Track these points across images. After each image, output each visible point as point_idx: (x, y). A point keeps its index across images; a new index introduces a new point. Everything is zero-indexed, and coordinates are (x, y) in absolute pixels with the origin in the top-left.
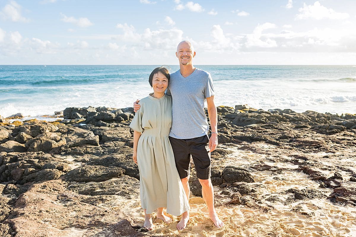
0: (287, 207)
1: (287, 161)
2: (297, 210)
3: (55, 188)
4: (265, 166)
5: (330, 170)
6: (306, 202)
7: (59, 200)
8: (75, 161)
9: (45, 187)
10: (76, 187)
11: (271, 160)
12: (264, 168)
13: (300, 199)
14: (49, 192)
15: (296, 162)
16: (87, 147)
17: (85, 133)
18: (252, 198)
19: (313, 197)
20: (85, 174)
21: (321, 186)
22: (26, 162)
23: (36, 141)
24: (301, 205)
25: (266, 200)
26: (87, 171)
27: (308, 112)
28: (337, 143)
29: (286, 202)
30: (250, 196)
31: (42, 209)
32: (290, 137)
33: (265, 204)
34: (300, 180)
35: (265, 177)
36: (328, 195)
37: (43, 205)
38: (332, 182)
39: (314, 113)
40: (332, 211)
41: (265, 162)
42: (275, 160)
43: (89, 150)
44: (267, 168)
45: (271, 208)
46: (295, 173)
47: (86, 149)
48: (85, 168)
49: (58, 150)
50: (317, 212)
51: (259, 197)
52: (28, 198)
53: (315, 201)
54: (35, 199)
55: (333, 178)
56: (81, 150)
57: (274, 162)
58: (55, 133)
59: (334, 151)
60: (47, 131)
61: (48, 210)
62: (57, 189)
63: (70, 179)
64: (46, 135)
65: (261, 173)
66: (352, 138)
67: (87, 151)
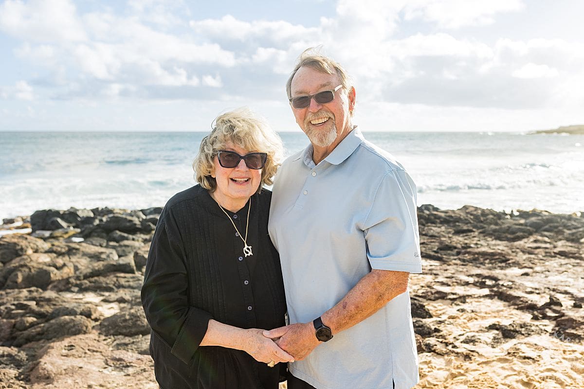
0: (497, 350)
1: (467, 284)
2: (513, 353)
3: (90, 348)
4: (438, 292)
5: (538, 294)
6: (522, 341)
7: (111, 366)
8: (105, 301)
9: (71, 347)
10: (129, 344)
11: (443, 284)
12: (437, 295)
13: (512, 338)
14: (83, 355)
15: (482, 285)
16: (117, 277)
17: (102, 253)
18: (438, 341)
19: (529, 334)
20: (137, 321)
21: (535, 318)
22: (13, 307)
23: (20, 270)
24: (518, 346)
25: (461, 342)
26: (141, 315)
27: (465, 207)
28: (530, 253)
29: (493, 343)
30: (434, 338)
31: (91, 383)
32: (455, 248)
33: (463, 348)
34: (498, 311)
35: (443, 309)
36: (549, 329)
37: (88, 376)
38: (547, 310)
39: (476, 209)
40: (564, 352)
41: (434, 287)
42: (450, 283)
43: (122, 282)
44: (442, 296)
45: (474, 354)
46: (488, 301)
47: (117, 280)
48: (136, 311)
49: (63, 283)
50: (544, 353)
51: (450, 339)
52: (51, 367)
53: (534, 339)
54: (65, 367)
55: (548, 305)
56: (108, 282)
57: (449, 285)
58: (46, 255)
59: (531, 265)
60: (30, 252)
61: (102, 382)
62: (95, 349)
63: (112, 332)
64: (30, 258)
65: (435, 304)
66: (548, 245)
67: (119, 283)
